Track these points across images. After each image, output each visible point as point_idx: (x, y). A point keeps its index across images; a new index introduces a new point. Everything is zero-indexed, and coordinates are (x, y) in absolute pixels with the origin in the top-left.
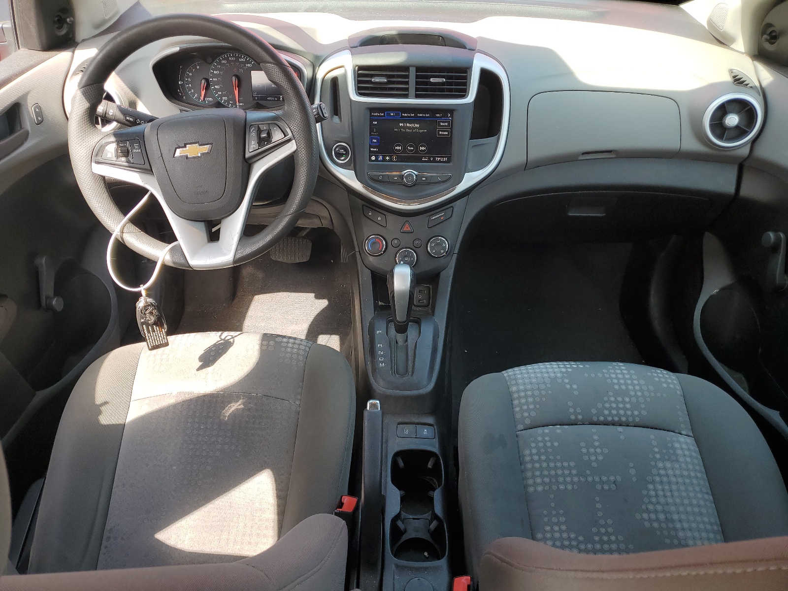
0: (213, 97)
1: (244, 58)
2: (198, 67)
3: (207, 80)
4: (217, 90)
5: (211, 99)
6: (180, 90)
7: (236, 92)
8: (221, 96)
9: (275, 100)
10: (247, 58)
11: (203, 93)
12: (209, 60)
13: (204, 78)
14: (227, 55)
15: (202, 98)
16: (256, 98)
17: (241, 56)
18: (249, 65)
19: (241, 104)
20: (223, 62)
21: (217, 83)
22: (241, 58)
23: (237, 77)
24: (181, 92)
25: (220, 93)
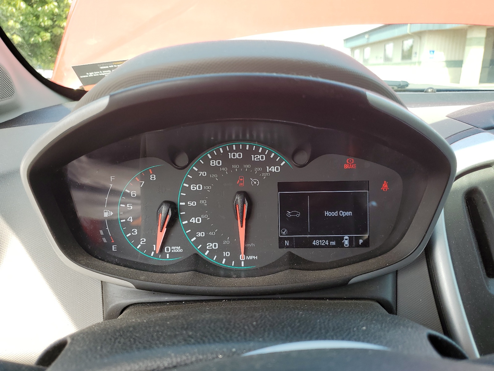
0: (184, 244)
1: (263, 152)
2: (153, 177)
3: (173, 206)
4: (195, 228)
5: (178, 249)
6: (105, 232)
7: (242, 231)
8: (203, 241)
9: (329, 246)
10: (270, 153)
11: (161, 236)
12: (182, 159)
13: (166, 202)
14: (224, 149)
15: (157, 247)
16: (287, 243)
17: (257, 148)
18: (274, 169)
19: (251, 257)
20: (214, 163)
21: (195, 212)
22: (256, 152)
23: (246, 196)
24: (106, 235)
25: (200, 234)
